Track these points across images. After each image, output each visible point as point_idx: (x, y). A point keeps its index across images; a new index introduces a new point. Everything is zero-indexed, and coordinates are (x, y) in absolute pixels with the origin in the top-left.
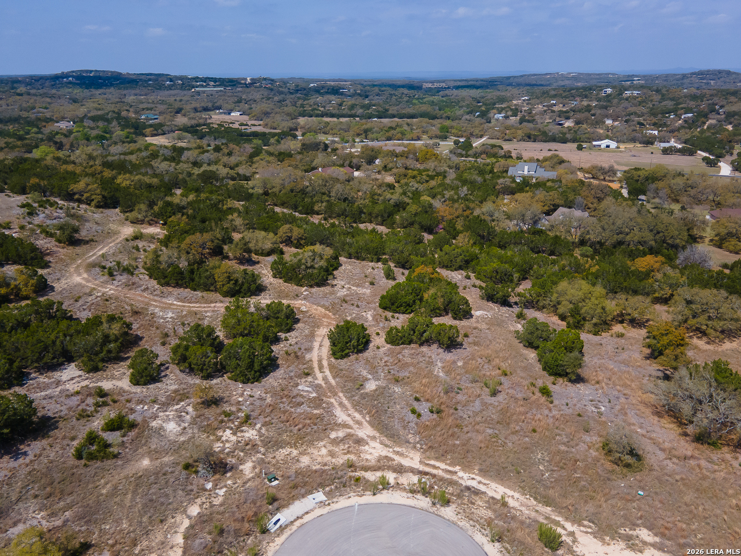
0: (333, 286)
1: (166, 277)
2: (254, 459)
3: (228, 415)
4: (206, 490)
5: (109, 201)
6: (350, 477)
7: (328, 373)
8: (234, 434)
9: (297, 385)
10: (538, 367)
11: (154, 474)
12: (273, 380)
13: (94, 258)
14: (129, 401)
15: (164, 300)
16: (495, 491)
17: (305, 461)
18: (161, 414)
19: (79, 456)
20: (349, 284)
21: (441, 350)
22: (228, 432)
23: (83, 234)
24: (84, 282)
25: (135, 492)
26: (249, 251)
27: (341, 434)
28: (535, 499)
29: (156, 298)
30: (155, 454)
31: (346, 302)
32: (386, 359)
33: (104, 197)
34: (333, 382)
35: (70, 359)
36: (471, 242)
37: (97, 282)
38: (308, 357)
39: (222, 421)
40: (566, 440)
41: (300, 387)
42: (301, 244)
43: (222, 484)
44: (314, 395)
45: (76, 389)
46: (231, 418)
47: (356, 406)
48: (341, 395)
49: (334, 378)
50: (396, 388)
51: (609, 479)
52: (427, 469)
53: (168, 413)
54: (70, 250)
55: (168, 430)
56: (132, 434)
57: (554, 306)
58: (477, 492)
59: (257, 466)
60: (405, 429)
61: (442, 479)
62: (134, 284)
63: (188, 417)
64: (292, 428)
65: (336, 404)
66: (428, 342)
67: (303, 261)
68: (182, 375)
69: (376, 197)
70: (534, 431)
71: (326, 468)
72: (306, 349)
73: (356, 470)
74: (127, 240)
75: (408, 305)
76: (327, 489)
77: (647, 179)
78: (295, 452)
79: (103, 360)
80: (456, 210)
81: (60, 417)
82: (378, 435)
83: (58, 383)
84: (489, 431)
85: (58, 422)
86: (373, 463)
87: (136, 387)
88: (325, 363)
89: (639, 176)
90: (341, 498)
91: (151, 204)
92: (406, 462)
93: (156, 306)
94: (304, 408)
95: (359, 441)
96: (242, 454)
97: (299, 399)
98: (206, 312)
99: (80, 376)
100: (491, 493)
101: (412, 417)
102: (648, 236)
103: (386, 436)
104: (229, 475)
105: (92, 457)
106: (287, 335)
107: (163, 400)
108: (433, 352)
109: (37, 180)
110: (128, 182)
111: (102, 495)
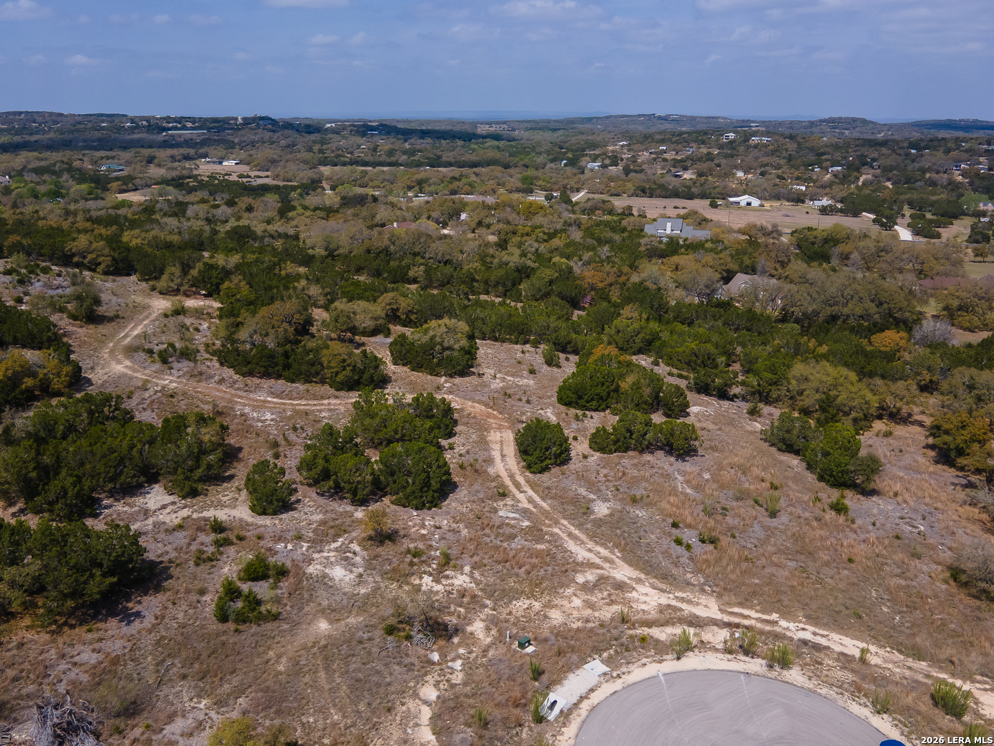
0: (481, 375)
1: (249, 363)
2: (482, 616)
3: (417, 554)
4: (434, 663)
5: (121, 265)
6: (631, 637)
7: (531, 492)
8: (437, 581)
9: (496, 510)
10: (811, 477)
11: (345, 642)
12: (457, 503)
13: (129, 339)
14: (260, 538)
15: (251, 395)
16: (841, 644)
17: (556, 616)
18: (316, 556)
19: (223, 617)
20: (500, 372)
21: (672, 459)
22: (427, 580)
23: (101, 310)
24: (129, 372)
25: (328, 669)
26: (354, 330)
27: (590, 576)
28: (900, 652)
29: (239, 393)
30: (332, 613)
31: (510, 396)
32: (605, 471)
33: (114, 259)
34: (544, 505)
35: (153, 479)
37: (147, 372)
38: (491, 471)
39: (412, 564)
40: (899, 571)
41: (501, 513)
42: (411, 320)
43: (453, 655)
44: (526, 523)
45: (177, 522)
46: (424, 558)
47: (593, 537)
48: (565, 522)
49: (543, 499)
50: (638, 512)
51: (979, 619)
52: (736, 620)
53: (325, 554)
54: (91, 329)
55: (337, 579)
56: (285, 585)
57: (791, 398)
58: (817, 647)
59: (491, 626)
60: (676, 566)
61: (762, 632)
62: (201, 374)
63: (358, 559)
64: (516, 570)
65: (564, 536)
66: (649, 448)
68: (322, 501)
69: (489, 260)
70: (850, 560)
71: (590, 625)
72: (485, 461)
73: (633, 625)
74: (166, 316)
75: (601, 398)
76: (605, 655)
77: (826, 241)
78: (537, 605)
79: (201, 480)
80: (608, 274)
81: (170, 561)
82: (643, 576)
83: (146, 513)
84: (792, 564)
85: (168, 568)
86: (654, 615)
87: (263, 517)
88: (521, 479)
89: (815, 238)
90: (632, 667)
91: (186, 268)
92: (701, 612)
93: (245, 405)
94: (518, 543)
95: (620, 586)
96: (462, 610)
97: (508, 531)
98: (320, 411)
99: (173, 503)
100: (838, 648)
101: (680, 550)
102: (872, 308)
103: (656, 577)
104: (456, 640)
105: (242, 619)
106: (450, 441)
107: (311, 535)
108: (660, 460)
109: (19, 238)
110: (139, 241)
111: (280, 673)
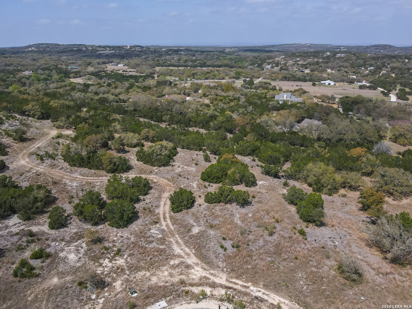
0: (173, 166)
1: (74, 161)
2: (122, 278)
3: (107, 249)
4: (91, 300)
5: (45, 115)
6: (183, 291)
7: (169, 221)
8: (110, 262)
9: (150, 229)
10: (297, 216)
11: (60, 288)
12: (135, 226)
13: (33, 149)
14: (47, 239)
15: (72, 175)
16: (273, 299)
17: (154, 279)
18: (66, 248)
19: (15, 275)
20: (182, 164)
21: (238, 207)
22: (107, 260)
23: (29, 135)
24: (26, 164)
25: (48, 300)
26: (123, 145)
27: (177, 262)
28: (299, 304)
29: (67, 174)
30: (61, 275)
31: (181, 176)
32: (205, 212)
33: (42, 113)
34: (172, 227)
35: (15, 212)
36: (256, 139)
37: (34, 164)
38: (157, 211)
39: (103, 253)
40: (316, 264)
41: (152, 231)
42: (154, 140)
43: (102, 296)
44: (160, 236)
45: (17, 231)
46: (109, 251)
47: (186, 243)
48: (177, 236)
49: (173, 225)
50: (211, 232)
51: (343, 290)
52: (231, 285)
53: (70, 248)
54: (21, 145)
55: (70, 259)
56: (48, 261)
57: (305, 178)
58: (262, 300)
59: (124, 283)
60: (217, 258)
61: (240, 292)
62: (55, 165)
63: (82, 250)
64: (147, 257)
65: (174, 242)
66: (230, 202)
67: (155, 151)
68: (80, 223)
69: (199, 112)
70: (296, 258)
71: (167, 284)
72: (156, 206)
73: (186, 285)
74: (53, 138)
75: (218, 178)
76: (168, 299)
77: (353, 102)
78: (148, 274)
79: (34, 213)
80: (246, 119)
81: (6, 249)
82: (200, 262)
83: (7, 227)
84: (269, 259)
85: (4, 252)
86: (197, 281)
87: (52, 230)
88: (167, 215)
89: (348, 101)
90: (176, 305)
91: (68, 117)
92: (217, 281)
93: (67, 179)
94: (154, 245)
95: (188, 267)
96: (115, 275)
97: (151, 239)
98: (97, 182)
99: (20, 223)
100: (271, 301)
101: (221, 250)
102: (357, 136)
103: (205, 263)
104: (106, 289)
105: (23, 276)
106: (145, 197)
107: (68, 239)
108: (233, 207)
109: (6, 104)
110: (56, 104)
111: (28, 301)
